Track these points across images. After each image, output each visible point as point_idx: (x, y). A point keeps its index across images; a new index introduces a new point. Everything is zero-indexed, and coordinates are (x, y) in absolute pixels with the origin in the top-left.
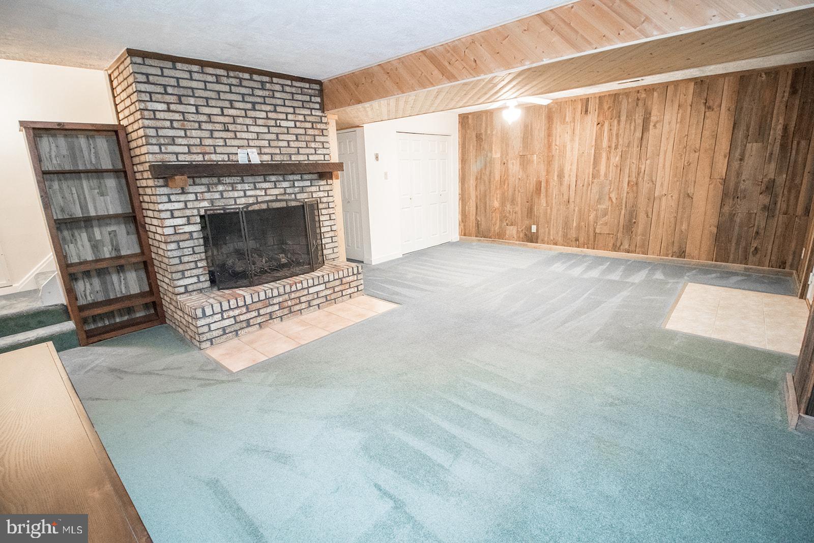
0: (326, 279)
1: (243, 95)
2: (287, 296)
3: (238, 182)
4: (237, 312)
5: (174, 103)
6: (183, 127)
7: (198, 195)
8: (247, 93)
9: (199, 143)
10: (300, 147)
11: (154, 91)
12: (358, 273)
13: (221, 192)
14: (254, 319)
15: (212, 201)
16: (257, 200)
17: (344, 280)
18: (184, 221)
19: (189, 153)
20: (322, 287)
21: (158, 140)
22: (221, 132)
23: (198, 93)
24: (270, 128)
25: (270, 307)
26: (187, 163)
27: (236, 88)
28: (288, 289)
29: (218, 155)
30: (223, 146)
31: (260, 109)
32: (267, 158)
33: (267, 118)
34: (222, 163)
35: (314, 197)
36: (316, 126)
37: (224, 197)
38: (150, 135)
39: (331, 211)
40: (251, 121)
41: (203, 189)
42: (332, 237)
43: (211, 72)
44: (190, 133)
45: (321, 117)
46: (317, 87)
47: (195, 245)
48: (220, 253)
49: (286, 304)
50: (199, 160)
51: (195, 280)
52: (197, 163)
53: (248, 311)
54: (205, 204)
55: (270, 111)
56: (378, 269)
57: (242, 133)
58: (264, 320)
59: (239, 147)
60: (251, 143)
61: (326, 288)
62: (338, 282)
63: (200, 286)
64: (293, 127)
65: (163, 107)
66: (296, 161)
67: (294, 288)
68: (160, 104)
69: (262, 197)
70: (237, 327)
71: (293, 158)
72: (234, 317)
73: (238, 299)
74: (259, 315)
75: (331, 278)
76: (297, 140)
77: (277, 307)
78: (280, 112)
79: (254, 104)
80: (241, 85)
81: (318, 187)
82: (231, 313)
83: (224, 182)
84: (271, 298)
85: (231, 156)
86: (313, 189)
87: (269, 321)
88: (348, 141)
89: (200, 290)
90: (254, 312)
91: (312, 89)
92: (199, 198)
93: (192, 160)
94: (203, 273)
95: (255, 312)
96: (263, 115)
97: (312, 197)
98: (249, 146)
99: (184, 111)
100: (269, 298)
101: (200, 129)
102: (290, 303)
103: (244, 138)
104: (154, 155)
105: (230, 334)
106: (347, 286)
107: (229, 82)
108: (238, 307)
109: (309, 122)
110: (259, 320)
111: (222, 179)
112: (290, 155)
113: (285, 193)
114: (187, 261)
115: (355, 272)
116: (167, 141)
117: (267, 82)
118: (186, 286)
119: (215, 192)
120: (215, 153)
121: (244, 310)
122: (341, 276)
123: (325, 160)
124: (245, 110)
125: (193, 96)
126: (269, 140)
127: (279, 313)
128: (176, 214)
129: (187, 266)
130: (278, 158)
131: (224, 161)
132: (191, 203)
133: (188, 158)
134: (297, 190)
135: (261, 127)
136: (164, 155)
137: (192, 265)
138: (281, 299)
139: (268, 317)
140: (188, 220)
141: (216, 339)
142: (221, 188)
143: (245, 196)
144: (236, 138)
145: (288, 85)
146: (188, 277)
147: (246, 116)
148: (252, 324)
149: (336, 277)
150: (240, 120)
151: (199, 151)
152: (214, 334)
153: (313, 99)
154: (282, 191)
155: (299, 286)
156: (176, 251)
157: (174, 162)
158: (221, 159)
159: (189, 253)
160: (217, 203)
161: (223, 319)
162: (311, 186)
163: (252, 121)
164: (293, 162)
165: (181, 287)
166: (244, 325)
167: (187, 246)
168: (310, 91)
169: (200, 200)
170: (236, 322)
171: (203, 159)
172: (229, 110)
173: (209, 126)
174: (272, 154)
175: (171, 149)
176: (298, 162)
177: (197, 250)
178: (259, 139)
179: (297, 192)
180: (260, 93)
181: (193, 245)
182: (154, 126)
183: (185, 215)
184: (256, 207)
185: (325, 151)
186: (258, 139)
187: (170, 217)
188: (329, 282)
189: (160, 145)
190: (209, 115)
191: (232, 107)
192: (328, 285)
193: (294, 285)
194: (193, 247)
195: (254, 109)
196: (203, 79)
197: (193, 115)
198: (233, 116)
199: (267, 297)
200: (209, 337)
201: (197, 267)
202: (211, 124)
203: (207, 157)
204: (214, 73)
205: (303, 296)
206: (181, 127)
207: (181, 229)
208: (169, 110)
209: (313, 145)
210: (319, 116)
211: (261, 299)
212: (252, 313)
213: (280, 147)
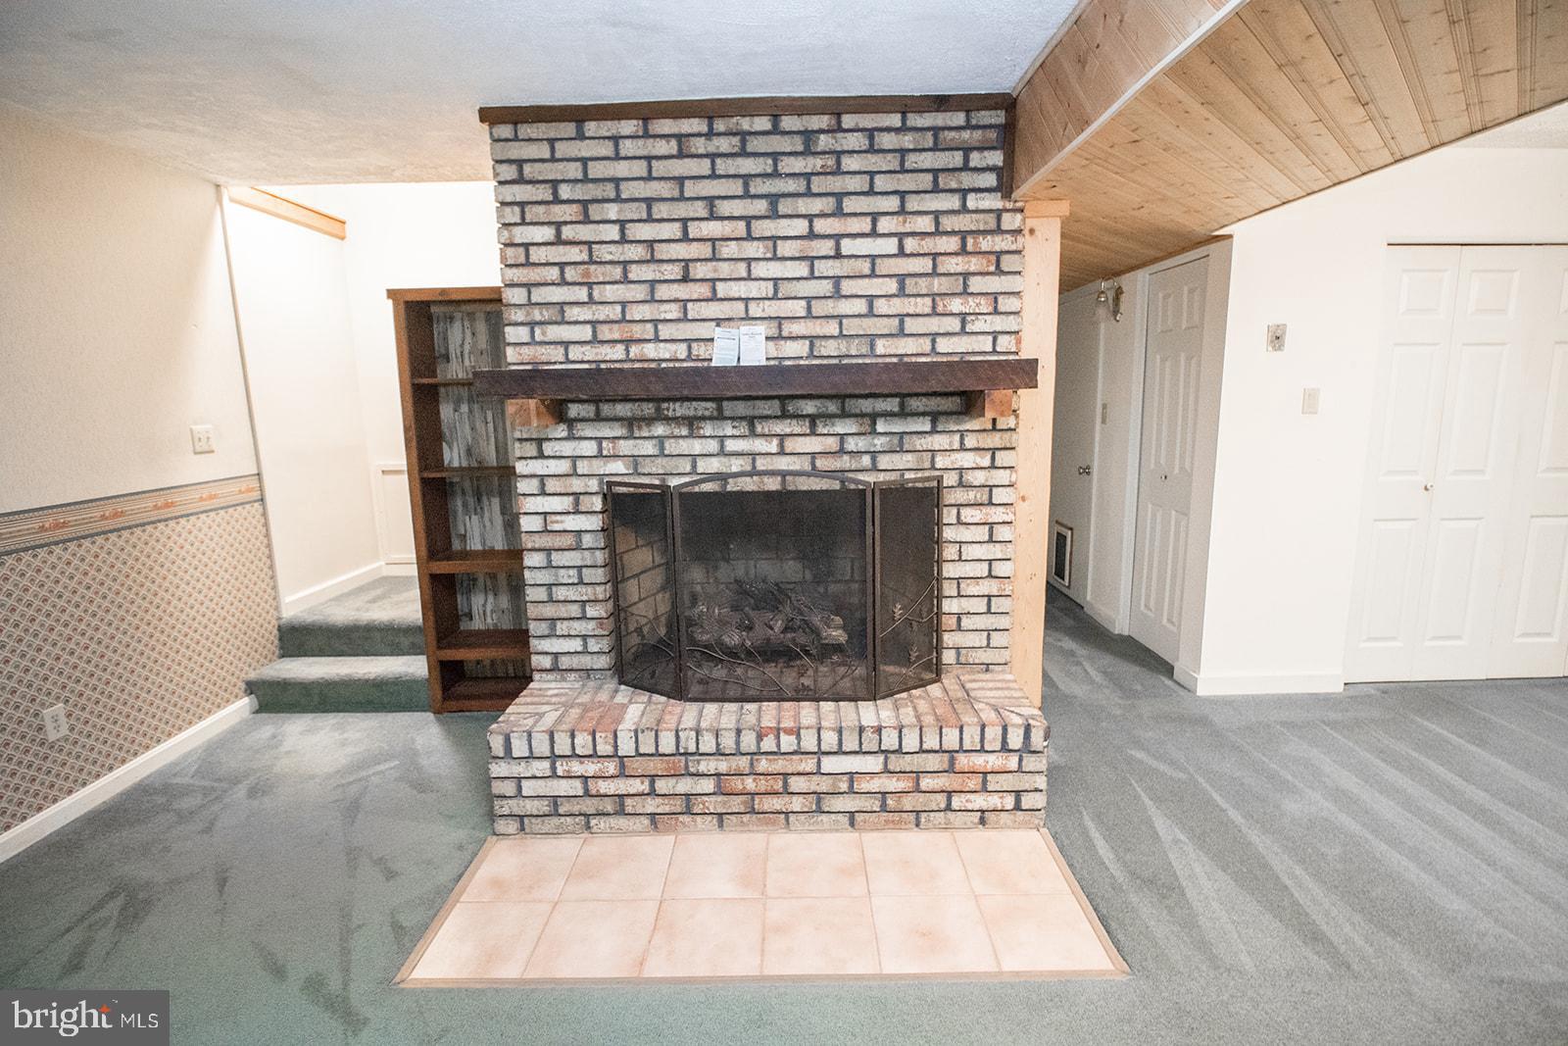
0: (890, 740)
1: (746, 178)
2: (743, 763)
3: (707, 413)
4: (590, 768)
5: (572, 223)
6: (586, 280)
7: (604, 444)
8: (758, 171)
9: (620, 316)
10: (908, 315)
11: (531, 200)
12: (1027, 748)
13: (661, 440)
14: (636, 798)
15: (635, 459)
16: (754, 467)
17: (963, 761)
18: (566, 503)
19: (595, 341)
20: (874, 763)
21: (528, 314)
22: (676, 286)
23: (628, 190)
24: (816, 262)
25: (689, 780)
26: (586, 366)
27: (730, 161)
28: (749, 741)
29: (662, 345)
30: (678, 320)
31: (790, 212)
32: (795, 350)
33: (812, 235)
34: (671, 365)
35: (937, 466)
36: (976, 244)
37: (666, 452)
38: (512, 302)
39: (997, 515)
40: (762, 250)
41: (618, 430)
42: (989, 597)
43: (666, 131)
44: (600, 293)
45: (998, 214)
46: (998, 117)
47: (585, 563)
48: (711, 581)
49: (737, 784)
50: (615, 358)
51: (576, 645)
52: (609, 365)
53: (622, 773)
54: (618, 467)
55: (823, 215)
56: (1202, 721)
57: (732, 283)
58: (667, 809)
59: (719, 322)
60: (755, 310)
61: (886, 771)
62: (934, 762)
63: (586, 661)
64: (894, 255)
65: (546, 233)
66: (890, 356)
67: (768, 744)
68: (540, 227)
69: (768, 458)
70: (589, 805)
71: (881, 347)
72: (585, 778)
73: (598, 735)
74: (653, 793)
75: (911, 742)
76: (902, 292)
77: (708, 785)
78: (855, 214)
79: (774, 199)
80: (743, 153)
81: (957, 437)
82: (577, 768)
83: (670, 414)
84: (692, 754)
85: (694, 345)
86: (939, 441)
87: (681, 818)
88: (1186, 289)
89: (587, 672)
90: (638, 780)
91: (977, 127)
92: (605, 453)
93: (600, 358)
94: (596, 633)
95: (642, 783)
96: (800, 227)
97: (933, 468)
98: (748, 318)
99: (592, 240)
100: (685, 754)
101: (625, 280)
102: (750, 784)
103: (737, 296)
104: (518, 349)
105: (568, 819)
106: (974, 783)
107: (711, 149)
108: (594, 755)
109: (953, 233)
110: (651, 805)
111: (665, 405)
112: (872, 338)
113: (842, 451)
114: (563, 599)
115: (1015, 740)
116: (546, 315)
117: (822, 131)
118: (556, 655)
119: (645, 438)
120: (657, 339)
121: (611, 767)
122: (951, 739)
123: (994, 352)
124: (748, 220)
125: (618, 199)
126: (809, 299)
127: (714, 804)
128: (552, 485)
129: (563, 611)
130: (830, 348)
131: (677, 360)
132: (586, 462)
133: (590, 353)
134: (879, 442)
135: (788, 263)
136: (538, 348)
137: (574, 610)
138: (723, 766)
139: (678, 805)
140: (577, 503)
141: (533, 820)
142: (660, 430)
143: (722, 452)
144: (714, 298)
145: (888, 130)
146: (563, 636)
147: (749, 237)
148: (629, 810)
149: (931, 742)
150: (729, 250)
151: (616, 336)
152: (528, 807)
153: (975, 159)
154: (832, 443)
155: (788, 742)
156: (543, 571)
157: (561, 363)
158: (667, 356)
159: (570, 581)
160: (648, 467)
161: (554, 775)
162: (934, 431)
163: (766, 247)
164: (880, 360)
165: (545, 656)
166: (609, 806)
167: (567, 564)
168: (966, 135)
169: (606, 456)
170: (587, 793)
171: (623, 357)
172: (704, 224)
173: (647, 273)
174: (812, 339)
175: (556, 332)
176: (895, 360)
177: (589, 575)
178: (780, 295)
179: (878, 448)
180: (798, 165)
181: (579, 563)
182: (525, 280)
183: (570, 491)
184: (749, 485)
185: (998, 323)
186: (775, 297)
187: (535, 492)
188: (899, 751)
189: (532, 325)
190: (650, 244)
191: (713, 216)
192: (895, 763)
193: (771, 736)
194: (580, 568)
195: (774, 214)
196: (645, 153)
197: (612, 248)
198: (713, 240)
199: (682, 751)
200: (516, 811)
201: (584, 617)
202: (653, 266)
203: (634, 351)
204: (675, 130)
205: (799, 774)
206: (580, 280)
207: (557, 522)
208: (559, 241)
209: (956, 305)
210: (990, 211)
211: (661, 750)
212: (631, 781)
213: (840, 318)
